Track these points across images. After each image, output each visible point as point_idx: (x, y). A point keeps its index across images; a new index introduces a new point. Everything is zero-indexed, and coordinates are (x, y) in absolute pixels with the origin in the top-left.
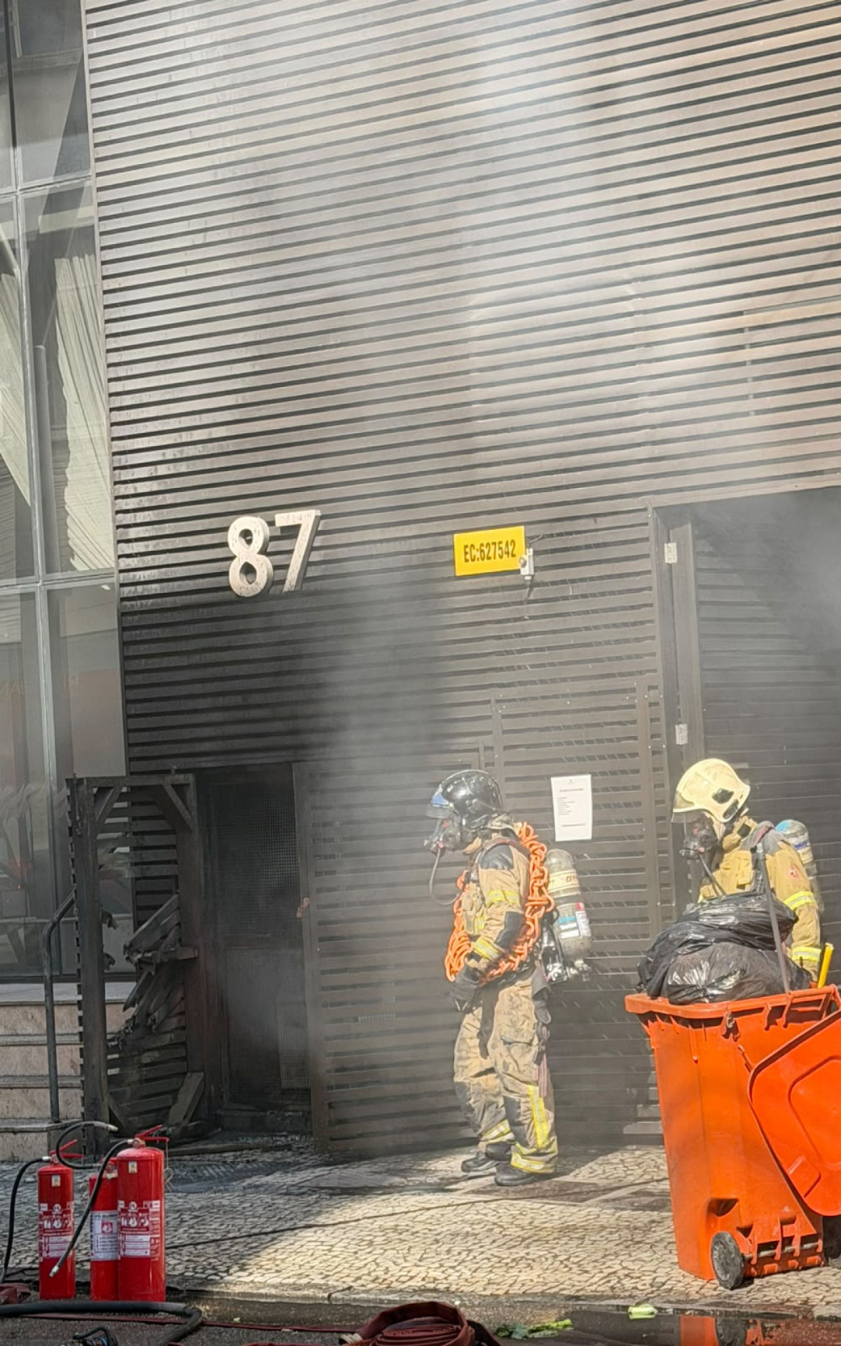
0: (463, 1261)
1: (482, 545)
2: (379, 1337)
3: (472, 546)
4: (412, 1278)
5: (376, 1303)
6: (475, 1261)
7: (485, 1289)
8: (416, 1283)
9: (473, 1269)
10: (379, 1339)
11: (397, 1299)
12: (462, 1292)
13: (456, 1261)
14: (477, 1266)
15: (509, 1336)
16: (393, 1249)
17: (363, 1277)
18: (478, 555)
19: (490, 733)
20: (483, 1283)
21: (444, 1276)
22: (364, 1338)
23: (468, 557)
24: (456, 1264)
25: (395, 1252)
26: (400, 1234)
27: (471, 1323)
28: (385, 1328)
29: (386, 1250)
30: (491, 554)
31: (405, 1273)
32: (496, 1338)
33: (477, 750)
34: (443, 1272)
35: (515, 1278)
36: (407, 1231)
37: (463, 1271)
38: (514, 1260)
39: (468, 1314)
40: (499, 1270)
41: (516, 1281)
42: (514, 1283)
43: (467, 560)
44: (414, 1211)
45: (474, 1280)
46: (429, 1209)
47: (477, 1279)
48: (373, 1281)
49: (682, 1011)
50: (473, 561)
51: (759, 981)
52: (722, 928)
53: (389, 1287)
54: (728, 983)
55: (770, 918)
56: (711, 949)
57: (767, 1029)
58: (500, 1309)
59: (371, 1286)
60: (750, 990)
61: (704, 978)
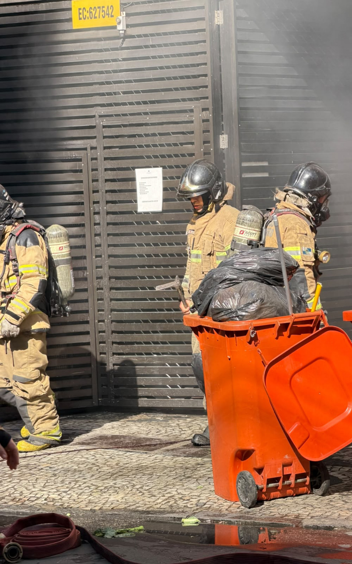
0: (72, 488)
1: (91, 8)
2: (16, 536)
3: (84, 8)
4: (38, 498)
5: (14, 514)
6: (81, 488)
7: (86, 506)
8: (41, 501)
9: (79, 493)
10: (17, 537)
11: (28, 511)
12: (71, 508)
13: (67, 487)
14: (81, 491)
15: (103, 536)
16: (26, 480)
17: (6, 498)
18: (88, 15)
19: (95, 137)
20: (85, 502)
21: (59, 497)
22: (6, 536)
23: (81, 16)
24: (67, 490)
25: (27, 481)
26: (30, 470)
27: (77, 527)
28: (20, 530)
29: (21, 480)
30: (97, 15)
31: (34, 495)
32: (94, 537)
33: (85, 149)
34: (59, 495)
35: (107, 499)
36: (35, 468)
37: (72, 494)
38: (106, 488)
39: (76, 522)
40: (96, 494)
41: (107, 501)
42: (105, 503)
43: (80, 19)
44: (40, 455)
45: (80, 500)
46: (49, 454)
47: (81, 500)
48: (13, 500)
49: (221, 326)
50: (84, 19)
51: (272, 307)
52: (249, 271)
53: (22, 504)
54: (252, 308)
55: (280, 265)
56: (241, 285)
57: (277, 338)
58: (97, 519)
59: (11, 503)
60: (266, 312)
61: (236, 304)
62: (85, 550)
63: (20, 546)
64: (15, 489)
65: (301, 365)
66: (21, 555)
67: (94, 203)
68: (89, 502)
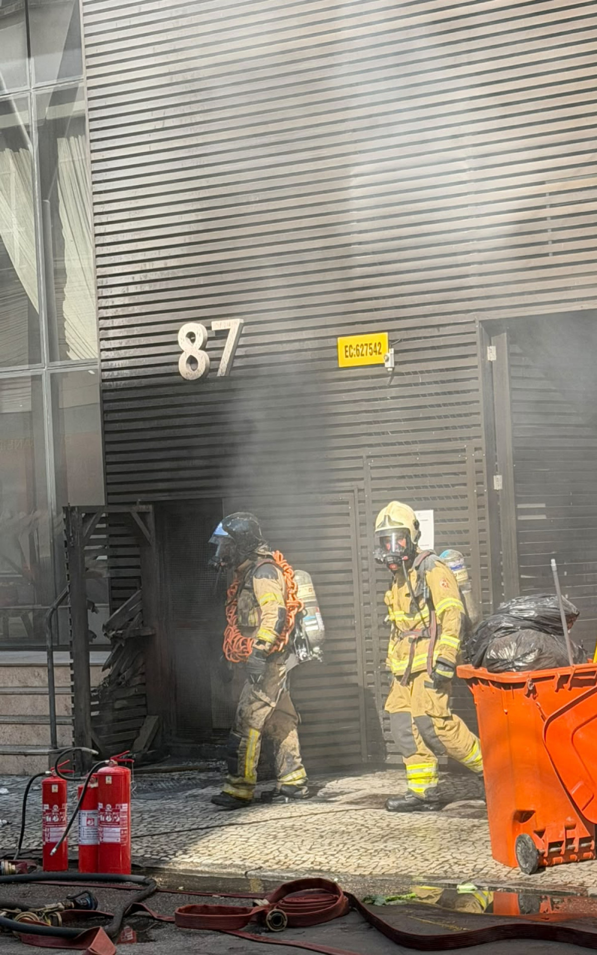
0: (340, 851)
1: (358, 345)
2: (281, 902)
3: (351, 346)
4: (304, 862)
5: (279, 878)
6: (349, 851)
7: (355, 871)
8: (308, 865)
9: (347, 857)
11: (294, 876)
12: (339, 872)
13: (335, 850)
14: (350, 854)
15: (372, 904)
16: (291, 841)
17: (270, 861)
18: (355, 352)
19: (362, 479)
20: (353, 867)
21: (327, 861)
22: (270, 902)
23: (348, 354)
24: (335, 853)
25: (292, 843)
26: (296, 831)
27: (345, 894)
28: (285, 896)
29: (286, 842)
30: (364, 352)
31: (300, 859)
32: (363, 904)
33: (353, 491)
34: (326, 858)
35: (377, 863)
36: (301, 829)
37: (340, 857)
38: (376, 851)
39: (344, 888)
40: (366, 857)
41: (377, 865)
42: (375, 867)
43: (347, 357)
44: (306, 816)
45: (348, 864)
46: (316, 814)
47: (350, 864)
48: (277, 863)
49: (497, 677)
50: (351, 356)
51: (551, 658)
52: (526, 619)
53: (288, 868)
54: (530, 658)
55: (560, 613)
56: (517, 633)
57: (557, 691)
58: (366, 885)
59: (275, 867)
60: (545, 663)
61: (512, 654)
62: (353, 918)
63: (285, 914)
64: (280, 852)
65: (584, 720)
66: (285, 923)
67: (362, 547)
68: (358, 867)
